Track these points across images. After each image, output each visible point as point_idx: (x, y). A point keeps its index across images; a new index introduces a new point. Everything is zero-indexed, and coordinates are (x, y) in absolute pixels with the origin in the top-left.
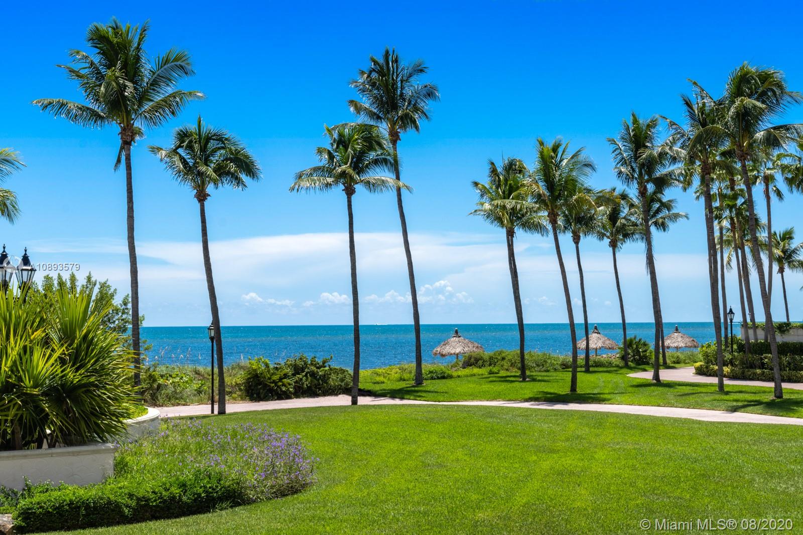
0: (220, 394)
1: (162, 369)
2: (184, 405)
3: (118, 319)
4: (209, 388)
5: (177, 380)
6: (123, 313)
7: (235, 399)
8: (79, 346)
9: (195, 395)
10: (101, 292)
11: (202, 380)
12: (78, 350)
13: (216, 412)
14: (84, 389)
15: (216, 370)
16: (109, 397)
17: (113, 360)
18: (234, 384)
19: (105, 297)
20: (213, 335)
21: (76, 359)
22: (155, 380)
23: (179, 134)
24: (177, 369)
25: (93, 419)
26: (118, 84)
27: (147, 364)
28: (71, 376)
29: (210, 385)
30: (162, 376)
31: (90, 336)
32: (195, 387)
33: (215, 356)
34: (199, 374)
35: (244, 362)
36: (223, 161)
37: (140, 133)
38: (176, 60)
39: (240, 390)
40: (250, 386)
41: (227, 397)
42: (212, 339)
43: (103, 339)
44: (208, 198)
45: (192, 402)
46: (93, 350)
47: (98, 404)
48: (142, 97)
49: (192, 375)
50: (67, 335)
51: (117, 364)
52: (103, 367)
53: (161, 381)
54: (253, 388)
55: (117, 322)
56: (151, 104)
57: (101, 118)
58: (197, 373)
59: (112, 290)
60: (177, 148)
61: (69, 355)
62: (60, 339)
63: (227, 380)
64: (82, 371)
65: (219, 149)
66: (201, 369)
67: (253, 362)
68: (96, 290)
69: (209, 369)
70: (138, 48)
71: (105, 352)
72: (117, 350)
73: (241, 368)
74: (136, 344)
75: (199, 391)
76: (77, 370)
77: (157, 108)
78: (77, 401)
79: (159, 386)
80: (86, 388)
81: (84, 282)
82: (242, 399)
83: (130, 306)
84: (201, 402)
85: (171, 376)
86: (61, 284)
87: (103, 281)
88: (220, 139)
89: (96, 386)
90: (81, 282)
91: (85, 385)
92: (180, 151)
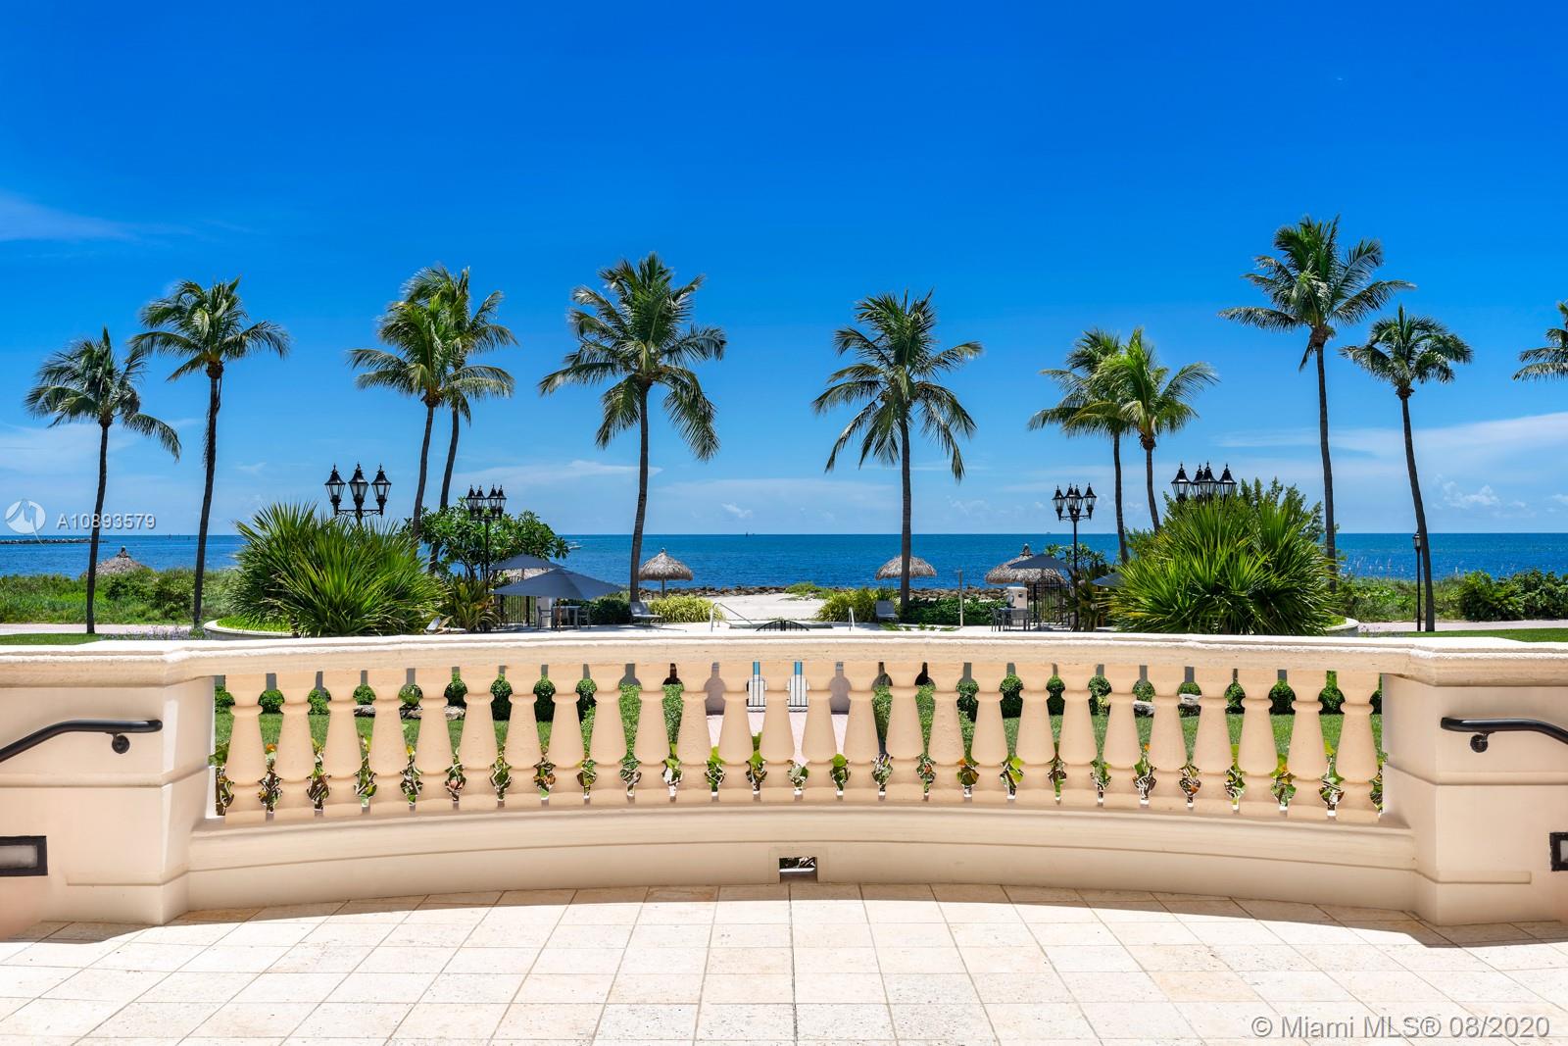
0: (1427, 612)
1: (1358, 582)
2: (1385, 621)
3: (1309, 528)
4: (1415, 604)
5: (1376, 594)
6: (1315, 521)
7: (1447, 617)
8: (1282, 553)
9: (1398, 612)
10: (1288, 498)
11: (1406, 595)
12: (1280, 557)
13: (1423, 629)
14: (1288, 594)
15: (1423, 585)
16: (1310, 602)
17: (1313, 568)
18: (1446, 600)
19: (1293, 503)
20: (1418, 544)
21: (1280, 565)
22: (1351, 593)
23: (1376, 328)
24: (1376, 582)
25: (1296, 622)
26: (1311, 286)
27: (1341, 574)
28: (1274, 580)
29: (1416, 601)
30: (1359, 589)
31: (1291, 545)
32: (1398, 602)
33: (1422, 568)
34: (1402, 588)
35: (1459, 575)
36: (1429, 352)
37: (1331, 332)
38: (1368, 251)
39: (1454, 607)
40: (1466, 604)
41: (1437, 615)
42: (1418, 549)
43: (1303, 549)
44: (1412, 394)
45: (1395, 619)
46: (1294, 557)
47: (1300, 608)
48: (1336, 294)
49: (1395, 589)
50: (1269, 543)
51: (1317, 572)
52: (1303, 575)
53: (1357, 595)
54: (1470, 605)
55: (1307, 531)
56: (1346, 300)
57: (1291, 321)
58: (1401, 587)
59: (1300, 496)
60: (1374, 342)
61: (1271, 562)
62: (1263, 548)
63: (1437, 595)
64: (1285, 576)
65: (1424, 338)
66: (1405, 583)
67: (1469, 575)
68: (1282, 497)
69: (1415, 583)
70: (1330, 245)
71: (1305, 561)
72: (1317, 559)
73: (1456, 583)
74: (1331, 554)
75: (1403, 608)
76: (1280, 576)
77: (1351, 304)
78: (1279, 605)
79: (1355, 599)
80: (1289, 593)
81: (1270, 488)
82: (1457, 618)
83: (1323, 513)
84: (1405, 619)
85: (1369, 589)
86: (1245, 489)
87: (1290, 487)
88: (1425, 327)
89: (1298, 591)
90: (1266, 489)
91: (1288, 590)
92: (1377, 346)
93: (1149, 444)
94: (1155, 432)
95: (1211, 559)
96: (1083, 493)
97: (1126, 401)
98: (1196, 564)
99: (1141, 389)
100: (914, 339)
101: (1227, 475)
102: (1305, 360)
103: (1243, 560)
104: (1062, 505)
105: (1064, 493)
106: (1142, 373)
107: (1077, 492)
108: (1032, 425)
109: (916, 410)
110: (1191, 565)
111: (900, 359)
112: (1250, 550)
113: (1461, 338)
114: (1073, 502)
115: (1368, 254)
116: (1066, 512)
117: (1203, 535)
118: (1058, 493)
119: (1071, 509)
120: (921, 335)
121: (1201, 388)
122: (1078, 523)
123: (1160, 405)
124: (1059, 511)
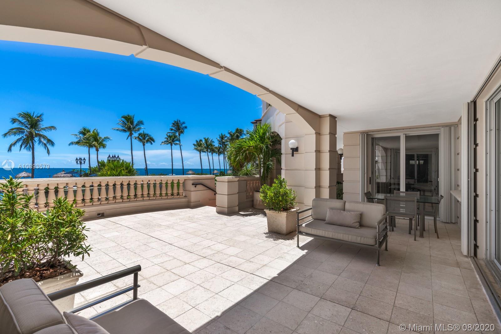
23: (139, 134)
26: (129, 125)
31: (131, 169)
36: (148, 139)
37: (133, 134)
44: (145, 145)
46: (131, 171)
48: (134, 128)
57: (126, 131)
61: (128, 171)
62: (126, 169)
70: (133, 119)
77: (136, 130)
88: (148, 135)
92: (139, 137)
93: (97, 150)
94: (99, 148)
95: (117, 171)
96: (83, 159)
97: (93, 142)
98: (114, 172)
99: (96, 140)
100: (36, 123)
101: (118, 157)
102: (128, 138)
103: (123, 171)
104: (78, 161)
105: (78, 159)
106: (96, 137)
107: (81, 159)
108: (69, 145)
109: (36, 139)
110: (113, 172)
111: (32, 127)
112: (124, 170)
113: (154, 138)
114: (80, 161)
115: (140, 123)
116: (79, 162)
117: (115, 167)
118: (77, 159)
119: (80, 162)
120: (38, 123)
121: (108, 141)
122: (82, 165)
123: (100, 143)
124: (77, 162)
